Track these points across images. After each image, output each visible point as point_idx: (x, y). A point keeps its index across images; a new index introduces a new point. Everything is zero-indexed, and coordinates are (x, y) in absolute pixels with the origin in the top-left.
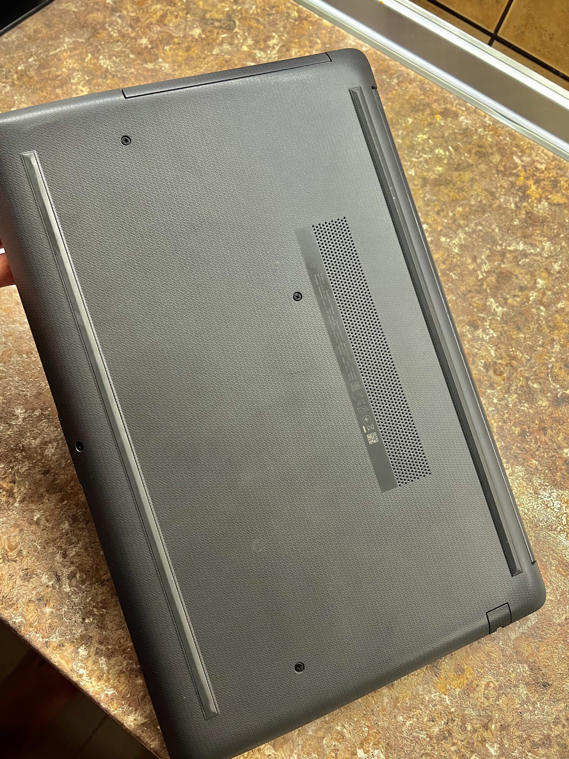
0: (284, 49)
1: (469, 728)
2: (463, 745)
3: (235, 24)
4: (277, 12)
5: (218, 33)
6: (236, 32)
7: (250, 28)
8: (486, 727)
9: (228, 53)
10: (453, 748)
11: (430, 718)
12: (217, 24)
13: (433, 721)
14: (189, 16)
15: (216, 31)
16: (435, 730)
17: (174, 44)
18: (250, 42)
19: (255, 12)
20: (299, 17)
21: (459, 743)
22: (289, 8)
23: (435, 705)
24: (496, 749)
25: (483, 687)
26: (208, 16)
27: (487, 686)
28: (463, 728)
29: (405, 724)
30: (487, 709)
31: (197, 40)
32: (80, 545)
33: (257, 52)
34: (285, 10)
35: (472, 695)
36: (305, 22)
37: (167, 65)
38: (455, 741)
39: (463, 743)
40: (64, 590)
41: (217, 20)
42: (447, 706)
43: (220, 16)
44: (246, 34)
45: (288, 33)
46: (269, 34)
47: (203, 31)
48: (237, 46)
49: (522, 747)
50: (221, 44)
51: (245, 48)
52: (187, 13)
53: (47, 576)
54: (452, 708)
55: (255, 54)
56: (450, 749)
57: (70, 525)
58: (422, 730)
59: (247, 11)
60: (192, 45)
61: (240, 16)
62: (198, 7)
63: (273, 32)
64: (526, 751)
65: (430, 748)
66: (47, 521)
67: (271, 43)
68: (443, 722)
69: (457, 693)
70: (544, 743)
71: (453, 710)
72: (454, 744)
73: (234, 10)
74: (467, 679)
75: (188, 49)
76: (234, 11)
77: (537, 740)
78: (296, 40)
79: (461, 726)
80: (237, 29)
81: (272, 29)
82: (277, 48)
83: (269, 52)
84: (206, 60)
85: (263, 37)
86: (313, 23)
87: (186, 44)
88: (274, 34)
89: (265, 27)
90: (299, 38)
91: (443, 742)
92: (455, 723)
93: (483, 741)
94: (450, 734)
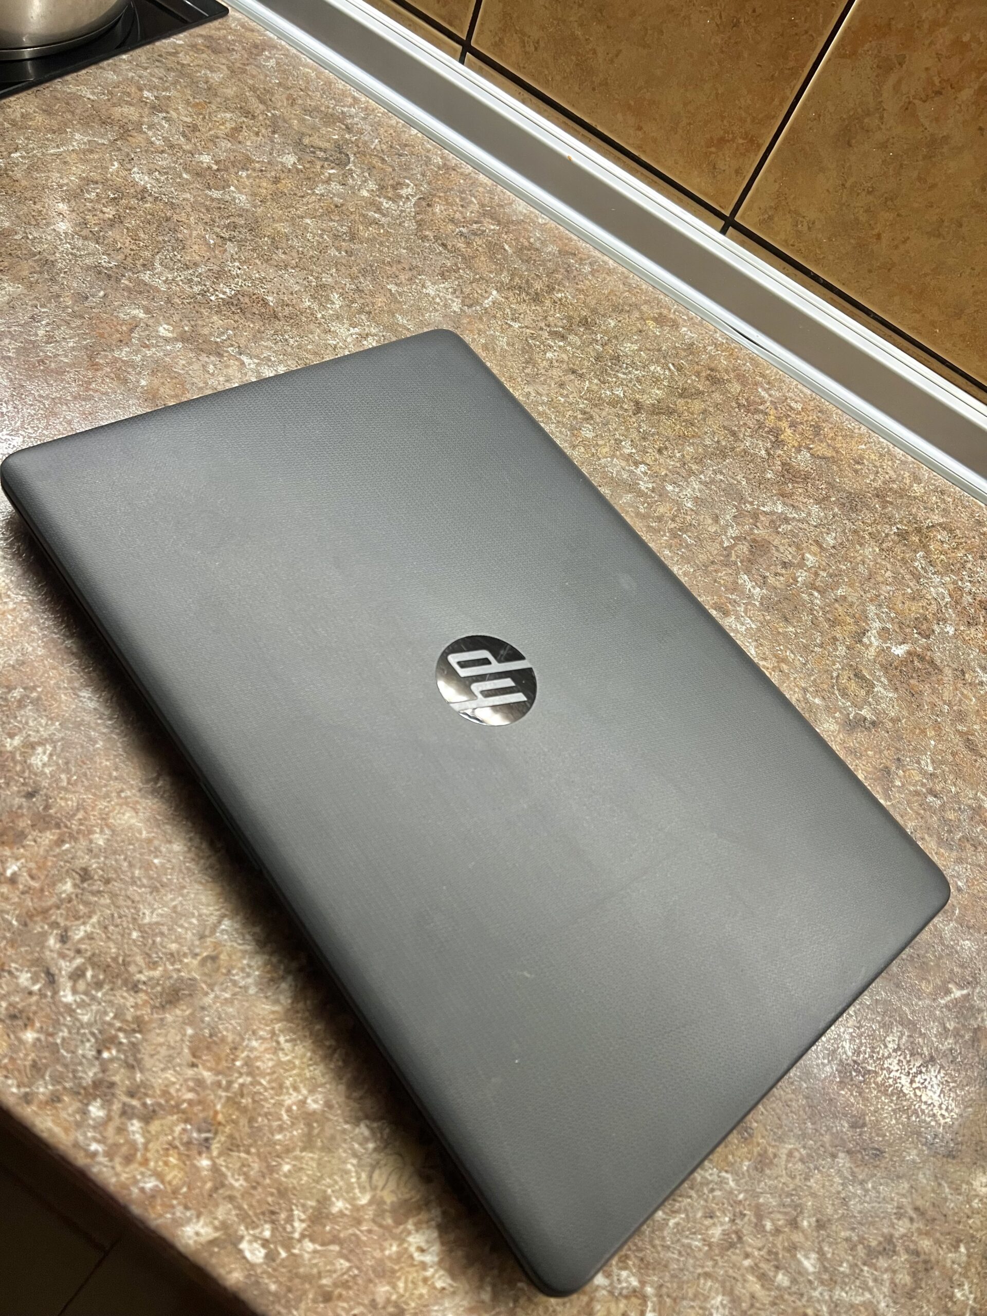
0: (424, 204)
1: (769, 1226)
2: (762, 1256)
3: (349, 159)
4: (412, 154)
5: (322, 167)
6: (350, 170)
7: (371, 168)
8: (794, 1224)
9: (339, 195)
10: (747, 1263)
11: (705, 1213)
12: (321, 154)
13: (711, 1217)
14: (276, 136)
15: (319, 164)
16: (716, 1233)
17: (254, 170)
18: (372, 185)
19: (378, 148)
20: (445, 164)
21: (756, 1253)
22: (429, 151)
23: (712, 1190)
24: (812, 1261)
25: (784, 1157)
26: (306, 141)
27: (790, 1154)
28: (759, 1227)
29: (667, 1224)
30: (792, 1195)
31: (289, 170)
32: (94, 919)
33: (384, 201)
34: (423, 153)
35: (768, 1172)
36: (453, 173)
37: (243, 198)
38: (749, 1250)
39: (762, 1253)
40: (64, 1000)
41: (321, 149)
42: (731, 1192)
43: (327, 145)
44: (366, 174)
45: (429, 183)
46: (401, 180)
47: (299, 159)
48: (352, 187)
49: (854, 1256)
50: (328, 181)
51: (365, 193)
52: (274, 132)
53: (29, 975)
54: (740, 1193)
55: (381, 203)
56: (742, 1265)
57: (75, 885)
58: (694, 1233)
59: (365, 143)
60: (283, 176)
61: (355, 149)
62: (290, 127)
63: (405, 177)
64: (859, 1263)
65: (710, 1263)
66: (32, 877)
67: (404, 192)
68: (727, 1219)
69: (745, 1168)
70: (885, 1249)
71: (741, 1197)
72: (747, 1256)
73: (347, 140)
74: (758, 1144)
75: (276, 180)
76: (347, 142)
77: (874, 1244)
78: (442, 194)
79: (756, 1225)
80: (351, 166)
81: (405, 174)
82: (413, 200)
83: (401, 204)
84: (305, 200)
85: (391, 182)
86: (466, 176)
87: (273, 174)
88: (407, 181)
89: (394, 170)
90: (445, 193)
91: (729, 1253)
92: (746, 1219)
93: (793, 1248)
94: (740, 1238)
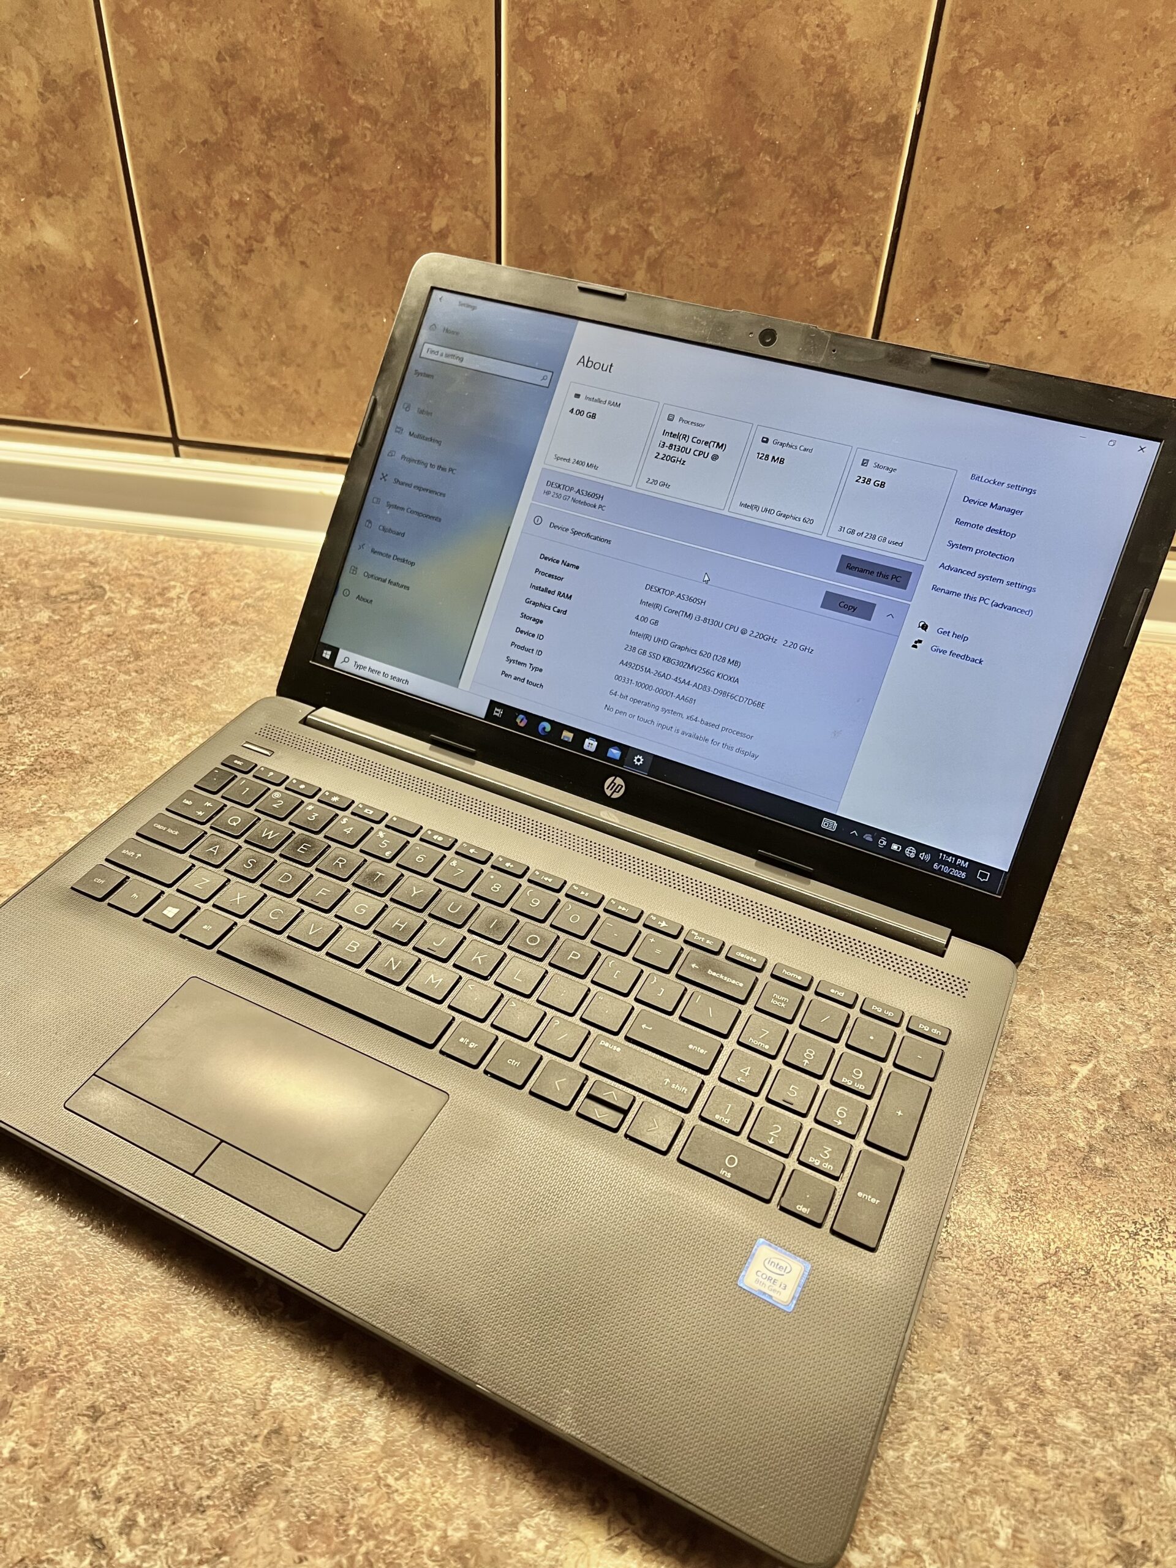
0: (198, 595)
1: (1012, 1406)
2: (1021, 1442)
3: (104, 589)
4: (167, 558)
5: (80, 608)
6: (110, 598)
7: (130, 588)
8: (1037, 1389)
9: (107, 625)
10: (1008, 1457)
11: (938, 1427)
12: (74, 597)
13: (947, 1429)
14: (21, 601)
15: (75, 607)
16: (960, 1443)
17: (10, 640)
18: (137, 602)
19: (130, 567)
20: (204, 553)
21: (1013, 1442)
22: (183, 548)
23: (934, 1399)
24: (1076, 1419)
25: (992, 1325)
26: (54, 592)
27: (997, 1320)
28: (1002, 1413)
29: (904, 1461)
30: (1021, 1360)
31: (47, 625)
32: (124, 1456)
33: (155, 610)
34: (178, 552)
35: (982, 1350)
36: (216, 557)
37: (9, 670)
38: (1004, 1442)
39: (1019, 1438)
40: (122, 1561)
41: (72, 593)
42: (955, 1391)
43: (76, 587)
44: (128, 595)
45: (195, 575)
46: (166, 585)
47: (54, 611)
48: (117, 613)
49: (1116, 1391)
50: (91, 617)
51: (133, 612)
52: (17, 599)
53: (72, 1553)
54: (964, 1387)
55: (154, 614)
56: (1004, 1462)
57: (88, 1430)
58: (937, 1455)
59: (115, 569)
60: (42, 633)
61: (107, 578)
62: (33, 587)
63: (169, 580)
64: (1125, 1395)
65: (969, 1479)
66: (35, 1445)
67: (173, 594)
68: (964, 1422)
69: (958, 1358)
70: (1144, 1367)
71: (968, 1390)
72: (1005, 1450)
73: (95, 574)
74: (959, 1325)
75: (37, 640)
76: (96, 576)
77: (1130, 1367)
78: (213, 580)
79: (998, 1411)
80: (109, 594)
81: (167, 578)
82: (186, 597)
83: (174, 605)
84: (74, 644)
85: (156, 591)
86: (231, 554)
87: (31, 635)
88: (172, 583)
89: (154, 579)
90: (216, 576)
91: (984, 1457)
92: (984, 1412)
93: (1049, 1416)
94: (987, 1435)
